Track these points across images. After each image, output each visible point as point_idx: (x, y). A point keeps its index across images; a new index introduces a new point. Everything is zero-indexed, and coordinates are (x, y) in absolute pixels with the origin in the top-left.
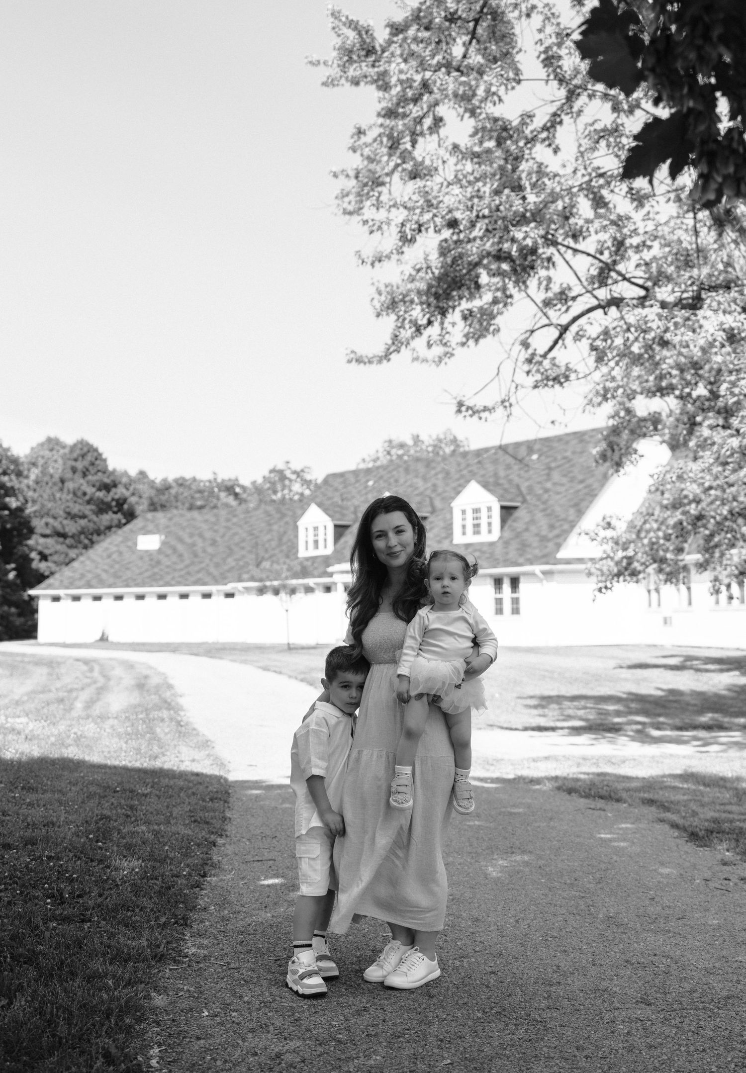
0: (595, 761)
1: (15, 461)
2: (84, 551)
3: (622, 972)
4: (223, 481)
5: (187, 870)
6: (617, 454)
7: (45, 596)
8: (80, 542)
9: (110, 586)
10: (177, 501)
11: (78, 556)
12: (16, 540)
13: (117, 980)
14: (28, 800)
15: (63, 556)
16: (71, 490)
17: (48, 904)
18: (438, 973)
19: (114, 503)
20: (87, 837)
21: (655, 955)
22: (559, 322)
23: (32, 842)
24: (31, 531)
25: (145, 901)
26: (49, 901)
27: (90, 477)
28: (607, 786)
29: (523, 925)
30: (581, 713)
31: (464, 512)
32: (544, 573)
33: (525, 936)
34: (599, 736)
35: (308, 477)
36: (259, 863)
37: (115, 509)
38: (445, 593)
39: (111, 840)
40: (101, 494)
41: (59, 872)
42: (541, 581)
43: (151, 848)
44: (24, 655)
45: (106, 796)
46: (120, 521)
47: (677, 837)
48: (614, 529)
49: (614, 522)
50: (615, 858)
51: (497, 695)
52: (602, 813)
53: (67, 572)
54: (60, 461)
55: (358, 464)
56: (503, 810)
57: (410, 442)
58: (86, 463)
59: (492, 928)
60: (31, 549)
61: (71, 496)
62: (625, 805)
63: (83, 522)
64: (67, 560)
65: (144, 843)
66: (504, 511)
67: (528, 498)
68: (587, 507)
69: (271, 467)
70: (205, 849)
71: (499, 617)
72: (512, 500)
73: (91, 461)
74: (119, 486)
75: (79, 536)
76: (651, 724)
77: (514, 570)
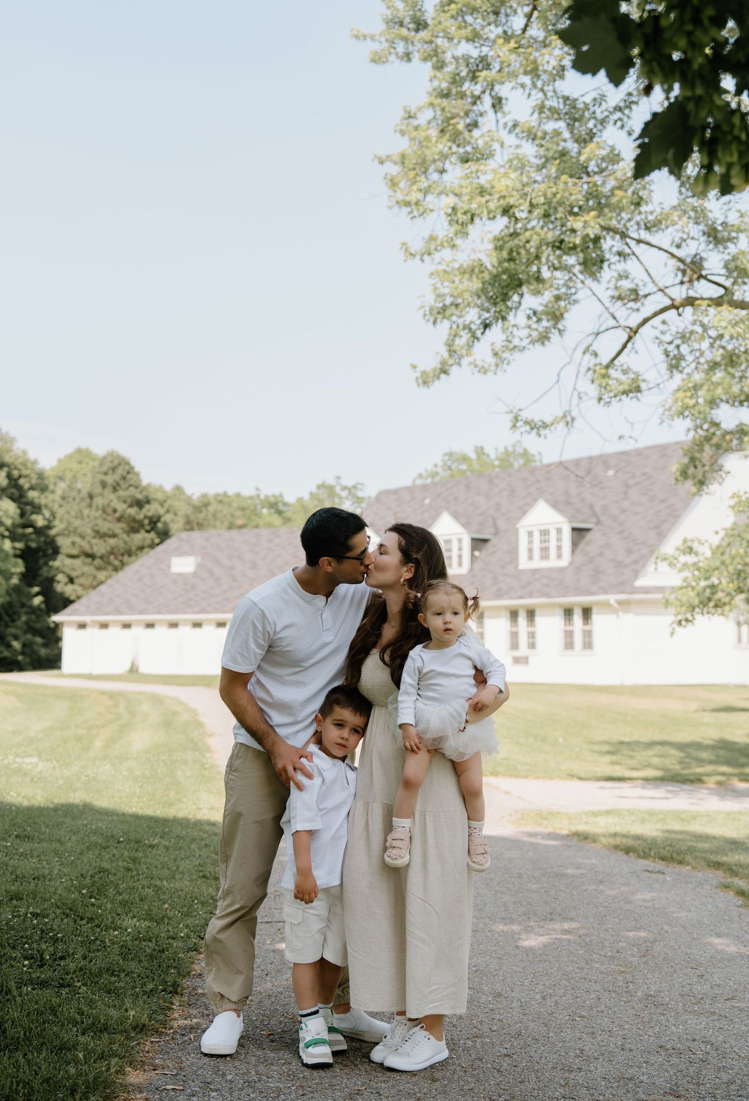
0: (662, 816)
1: (41, 476)
2: (114, 573)
3: (653, 1059)
4: (267, 497)
5: (186, 931)
6: (700, 470)
7: (71, 623)
8: (109, 563)
9: (141, 613)
10: (215, 519)
11: (107, 578)
12: (41, 562)
13: (88, 1052)
14: (21, 850)
15: (91, 578)
16: (100, 506)
17: (24, 966)
18: (445, 1054)
19: (146, 521)
20: (80, 892)
21: (694, 1040)
22: (627, 324)
23: (17, 897)
24: (56, 551)
25: (133, 965)
26: (26, 962)
27: (121, 493)
28: (671, 845)
29: (550, 1002)
30: (655, 761)
31: (530, 534)
32: (620, 603)
33: (550, 1014)
34: (676, 789)
35: (360, 494)
36: (267, 926)
37: (148, 528)
38: (447, 630)
39: (106, 897)
40: (133, 511)
41: (42, 931)
42: (616, 612)
43: (149, 907)
44: (46, 687)
45: (108, 847)
46: (153, 540)
47: (741, 906)
48: (696, 554)
49: (695, 546)
50: (666, 927)
51: (561, 740)
52: (660, 876)
53: (93, 596)
54: (89, 475)
55: (415, 480)
56: (549, 870)
57: (473, 456)
58: (117, 477)
59: (514, 1005)
60: (59, 570)
61: (100, 512)
62: (688, 868)
63: (112, 542)
64: (95, 583)
65: (142, 900)
66: (576, 533)
67: (603, 519)
68: (669, 530)
69: (320, 482)
70: (209, 908)
71: (569, 652)
72: (584, 521)
73: (122, 475)
74: (152, 502)
75: (108, 557)
76: (735, 775)
77: (586, 599)
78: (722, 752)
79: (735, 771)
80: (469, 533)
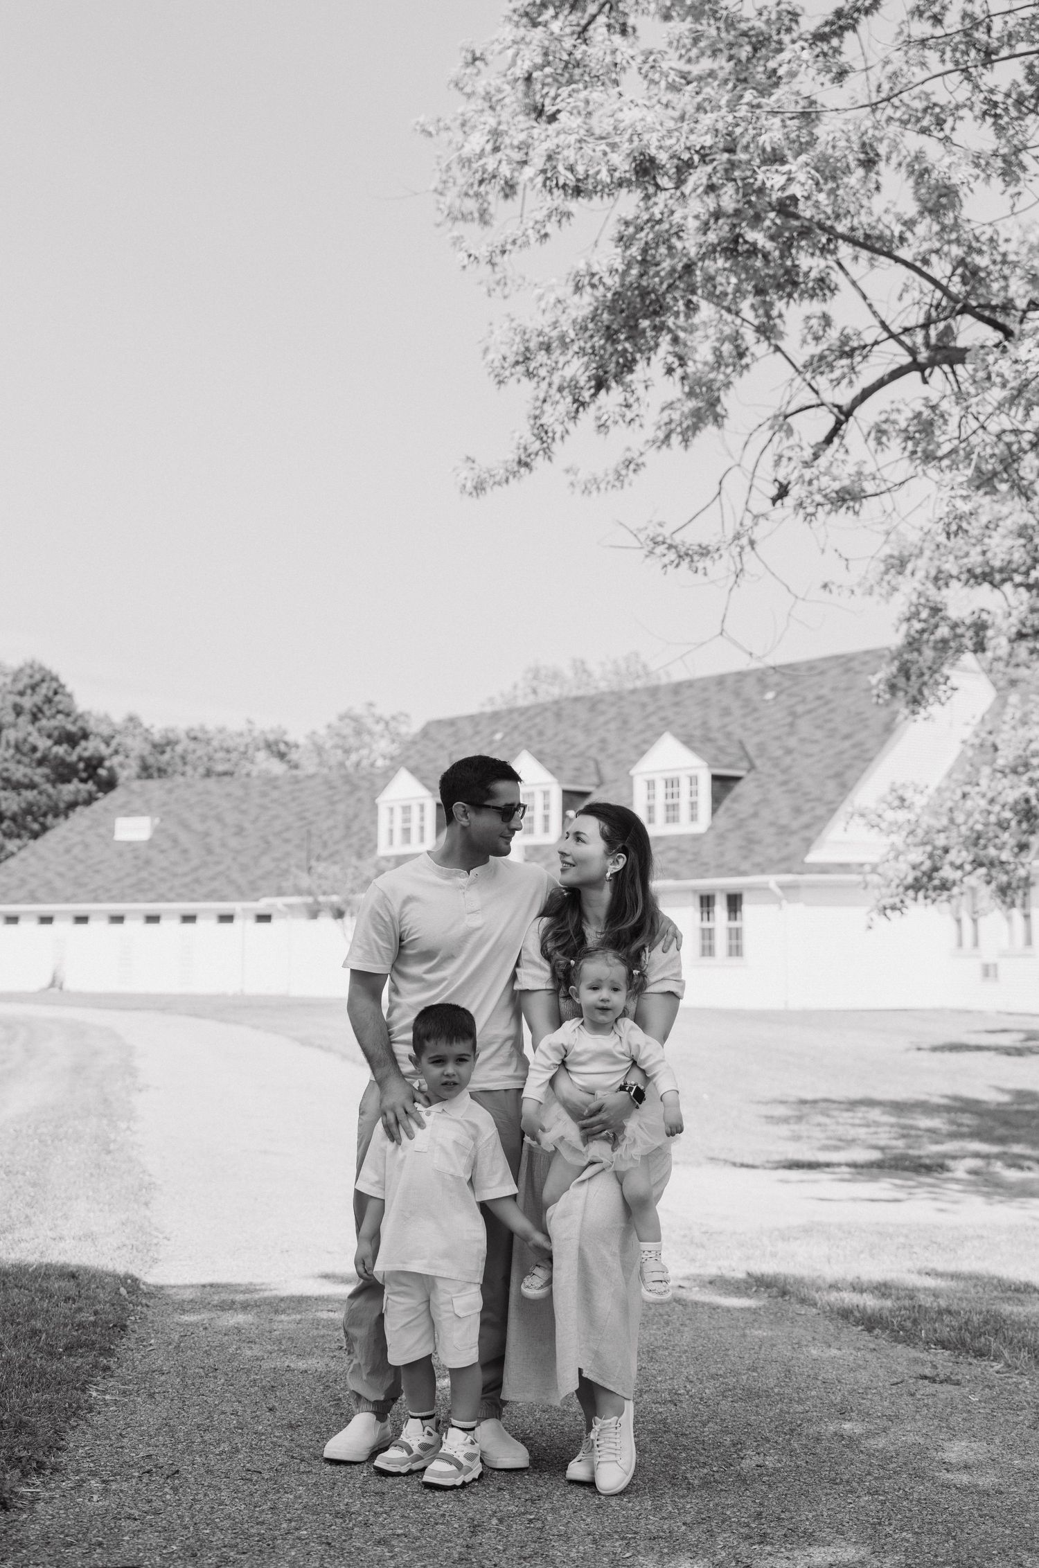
2: (30, 841)
4: (263, 734)
6: (914, 683)
8: (25, 828)
9: (67, 901)
10: (185, 764)
11: (20, 849)
16: (12, 743)
19: (81, 765)
22: (833, 400)
27: (44, 722)
31: (650, 784)
32: (783, 887)
35: (401, 728)
37: (84, 775)
38: (603, 1009)
40: (60, 750)
42: (778, 901)
46: (90, 793)
48: (909, 808)
49: (908, 795)
57: (568, 673)
58: (38, 699)
61: (12, 751)
63: (30, 795)
66: (718, 784)
67: (758, 762)
68: (857, 779)
69: (342, 710)
71: (707, 961)
72: (730, 766)
73: (46, 696)
74: (91, 737)
75: (24, 819)
76: (998, 1156)
77: (733, 883)
78: (967, 1119)
79: (995, 1149)
80: (559, 783)
